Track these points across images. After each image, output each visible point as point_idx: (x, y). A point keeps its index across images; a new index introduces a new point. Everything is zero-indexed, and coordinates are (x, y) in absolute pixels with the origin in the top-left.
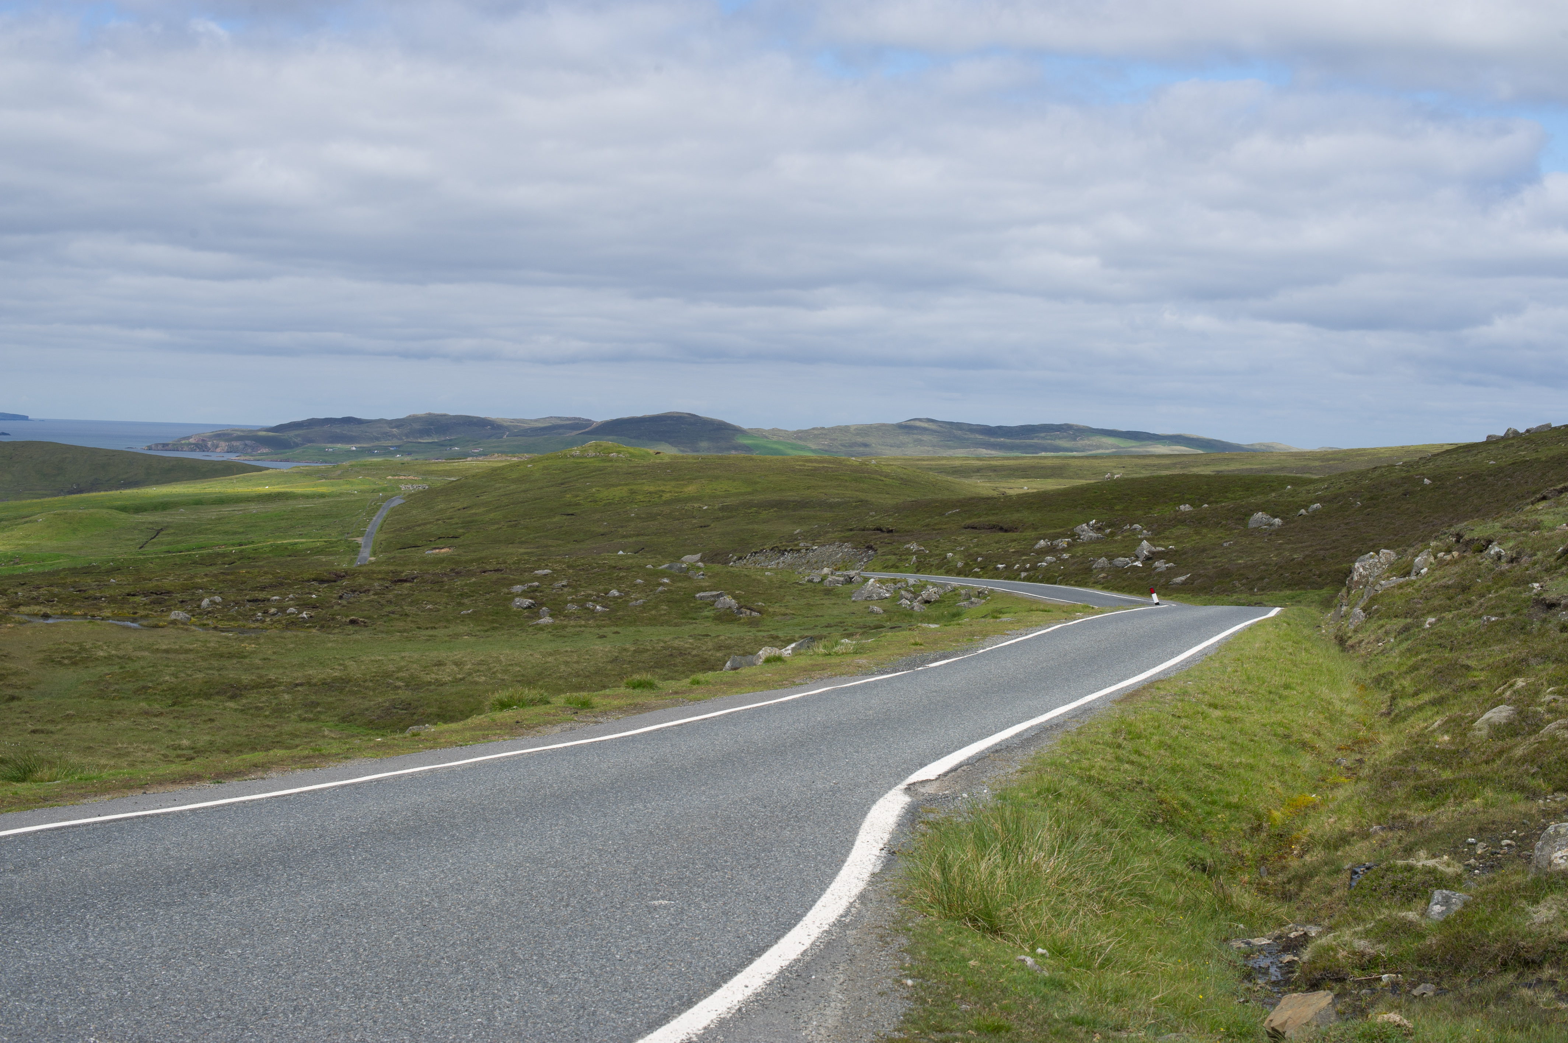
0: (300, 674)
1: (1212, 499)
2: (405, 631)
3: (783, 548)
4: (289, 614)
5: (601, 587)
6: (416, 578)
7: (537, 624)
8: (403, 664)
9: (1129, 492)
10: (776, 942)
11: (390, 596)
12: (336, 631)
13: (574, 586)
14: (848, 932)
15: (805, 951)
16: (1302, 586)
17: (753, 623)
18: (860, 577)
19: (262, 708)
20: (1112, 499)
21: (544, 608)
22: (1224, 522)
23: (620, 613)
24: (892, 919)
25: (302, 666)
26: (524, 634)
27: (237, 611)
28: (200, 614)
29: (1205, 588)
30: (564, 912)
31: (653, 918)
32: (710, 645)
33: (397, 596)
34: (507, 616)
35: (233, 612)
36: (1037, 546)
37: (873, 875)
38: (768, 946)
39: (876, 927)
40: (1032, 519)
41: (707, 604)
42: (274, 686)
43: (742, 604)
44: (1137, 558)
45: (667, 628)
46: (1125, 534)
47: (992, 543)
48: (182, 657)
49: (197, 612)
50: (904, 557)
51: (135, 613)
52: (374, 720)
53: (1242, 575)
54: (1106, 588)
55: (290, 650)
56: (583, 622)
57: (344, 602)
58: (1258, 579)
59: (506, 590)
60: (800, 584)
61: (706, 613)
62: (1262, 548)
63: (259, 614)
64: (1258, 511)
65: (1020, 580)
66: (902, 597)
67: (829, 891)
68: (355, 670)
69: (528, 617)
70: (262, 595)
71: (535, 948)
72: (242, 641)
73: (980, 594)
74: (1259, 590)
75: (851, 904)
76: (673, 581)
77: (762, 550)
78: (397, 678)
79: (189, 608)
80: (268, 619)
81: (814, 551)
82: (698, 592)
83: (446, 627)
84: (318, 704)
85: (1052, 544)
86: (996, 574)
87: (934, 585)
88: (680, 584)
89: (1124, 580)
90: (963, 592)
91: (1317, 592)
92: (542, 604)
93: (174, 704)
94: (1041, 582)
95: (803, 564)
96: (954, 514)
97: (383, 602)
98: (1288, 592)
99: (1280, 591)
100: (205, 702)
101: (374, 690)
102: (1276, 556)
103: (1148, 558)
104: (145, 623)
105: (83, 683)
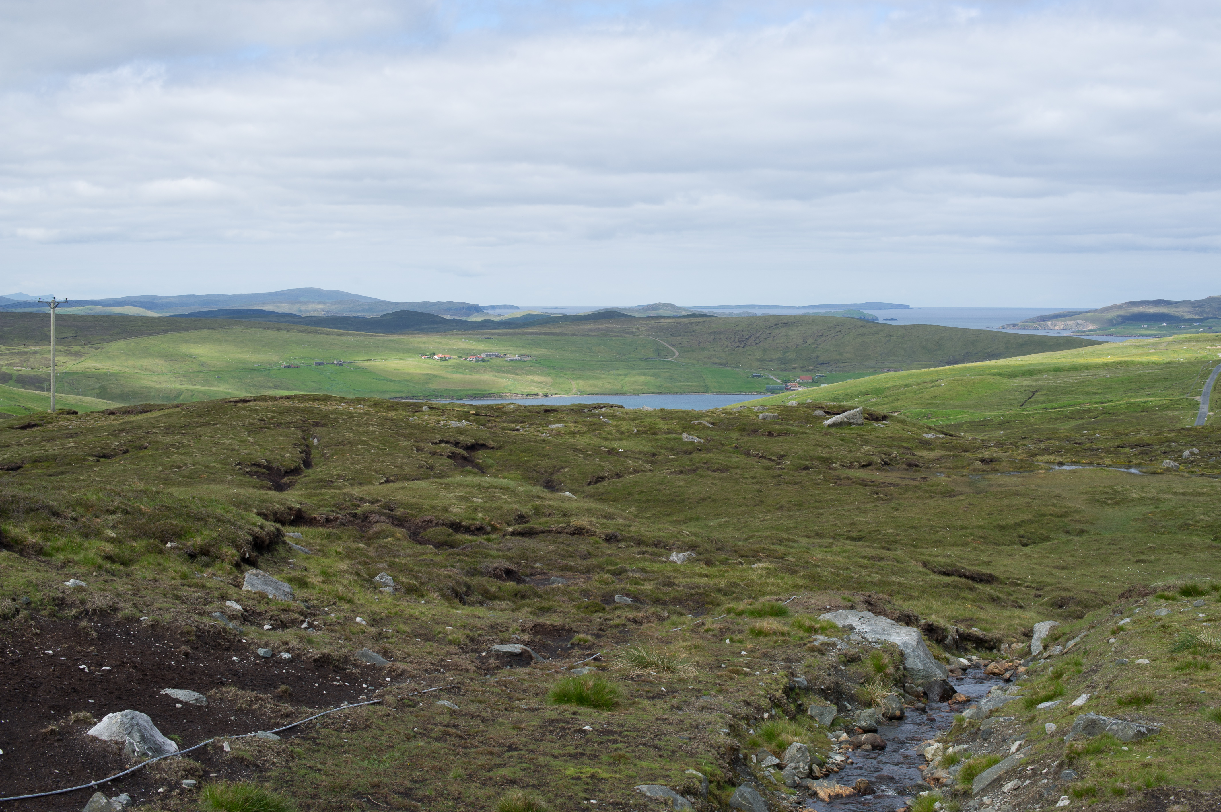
28: (1184, 463)
35: (1212, 462)
49: (1182, 461)
79: (1174, 458)
104: (1144, 470)
105: (1133, 520)
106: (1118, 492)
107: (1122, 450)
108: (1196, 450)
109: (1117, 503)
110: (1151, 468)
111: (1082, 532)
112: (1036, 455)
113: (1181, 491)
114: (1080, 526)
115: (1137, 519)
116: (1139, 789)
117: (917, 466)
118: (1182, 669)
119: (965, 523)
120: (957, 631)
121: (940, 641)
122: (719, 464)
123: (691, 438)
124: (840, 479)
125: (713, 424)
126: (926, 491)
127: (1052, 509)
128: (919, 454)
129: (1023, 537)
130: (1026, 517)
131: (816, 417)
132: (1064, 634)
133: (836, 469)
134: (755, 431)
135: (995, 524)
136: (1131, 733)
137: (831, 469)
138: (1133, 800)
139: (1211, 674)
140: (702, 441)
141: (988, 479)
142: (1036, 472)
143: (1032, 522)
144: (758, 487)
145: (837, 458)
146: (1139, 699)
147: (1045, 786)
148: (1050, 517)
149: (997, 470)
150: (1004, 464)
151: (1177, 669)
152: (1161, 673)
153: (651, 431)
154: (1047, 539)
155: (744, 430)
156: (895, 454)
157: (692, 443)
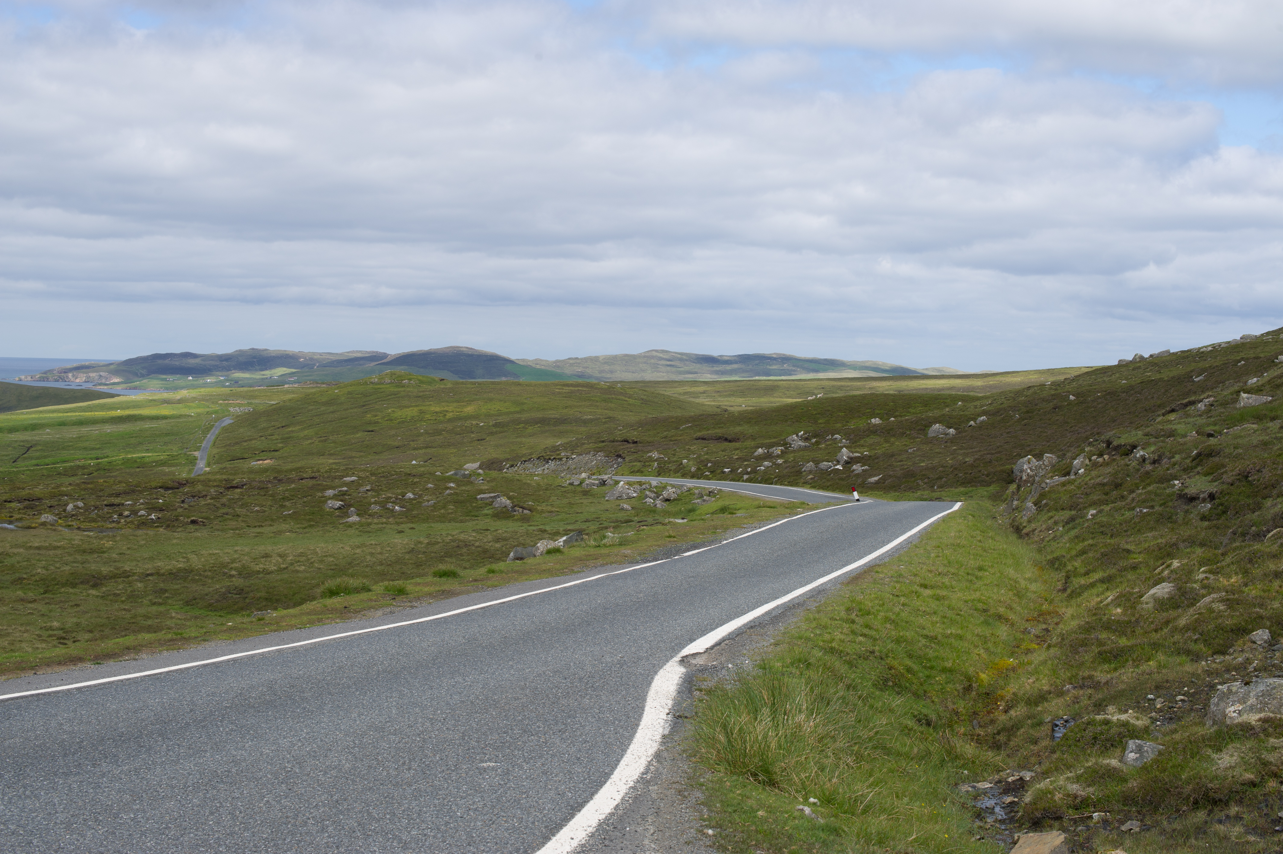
0: (150, 566)
1: (897, 413)
2: (237, 529)
3: (547, 457)
4: (140, 516)
5: (399, 491)
6: (245, 485)
7: (347, 522)
8: (236, 556)
9: (830, 408)
10: (592, 799)
11: (224, 500)
12: (180, 529)
13: (376, 491)
14: (650, 788)
15: (617, 806)
16: (973, 484)
17: (525, 519)
18: (612, 480)
19: (119, 595)
20: (816, 414)
21: (352, 509)
22: (908, 432)
23: (415, 512)
24: (686, 775)
25: (151, 559)
26: (336, 531)
27: (97, 514)
28: (66, 517)
29: (894, 487)
30: (408, 775)
31: (484, 778)
32: (490, 537)
33: (230, 500)
34: (321, 516)
35: (93, 515)
36: (756, 454)
37: (664, 737)
38: (585, 802)
39: (674, 783)
40: (751, 431)
41: (486, 504)
42: (128, 577)
43: (515, 503)
44: (838, 462)
45: (454, 524)
46: (828, 443)
47: (719, 451)
48: (51, 552)
49: (64, 515)
50: (647, 464)
51: (12, 517)
52: (213, 603)
53: (924, 475)
54: (813, 487)
55: (142, 546)
56: (385, 520)
57: (186, 506)
58: (937, 479)
59: (320, 494)
60: (563, 487)
61: (486, 512)
62: (940, 453)
63: (115, 516)
64: (935, 423)
65: (743, 481)
66: (646, 497)
67: (629, 751)
68: (196, 562)
69: (338, 516)
70: (117, 501)
71: (387, 807)
72: (101, 539)
73: (711, 493)
74: (938, 487)
75: (649, 762)
76: (458, 485)
77: (530, 459)
78: (232, 568)
79: (57, 512)
80: (122, 521)
81: (573, 459)
82: (479, 494)
83: (271, 525)
84: (166, 591)
85: (768, 452)
86: (723, 477)
87: (673, 486)
88: (464, 488)
89: (828, 480)
90: (697, 491)
91: (986, 489)
92: (350, 506)
93: (45, 592)
94: (760, 483)
95: (564, 470)
96: (687, 427)
97: (218, 505)
98: (962, 489)
99: (956, 488)
100: (71, 590)
101: (212, 578)
102: (952, 459)
103: (847, 463)
104: (20, 525)
107: (8, 505)
108: (80, 504)
110: (25, 523)
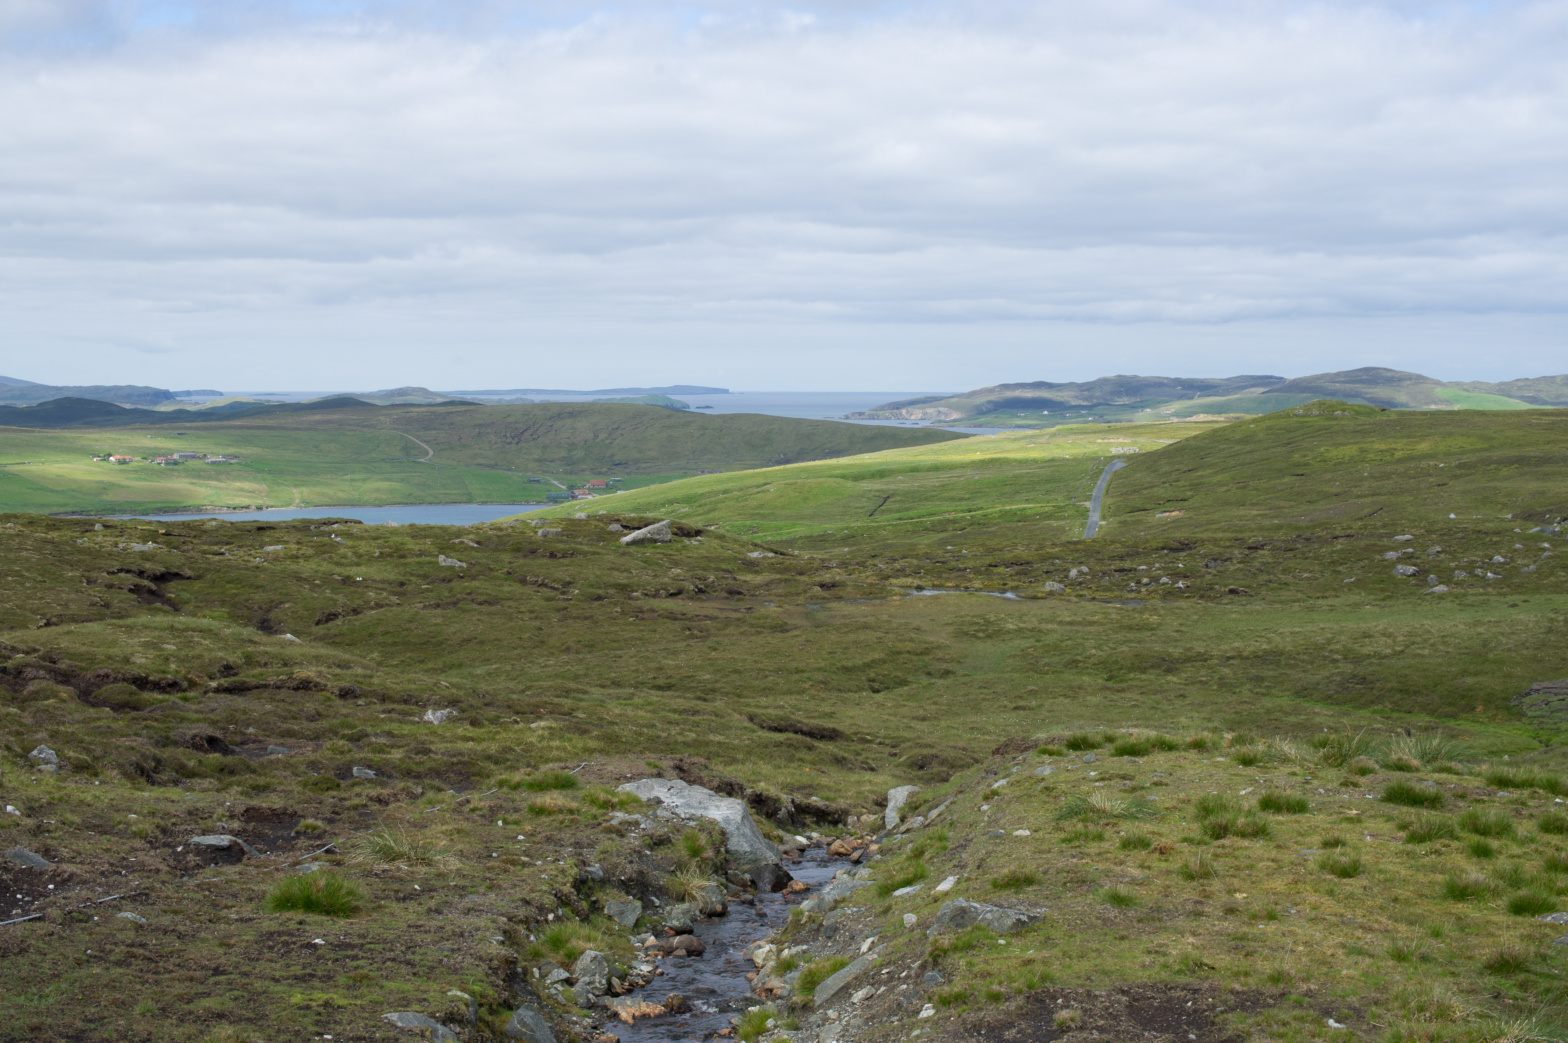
2: (1299, 601)
4: (1163, 584)
5: (1481, 553)
7: (1433, 593)
12: (1225, 601)
13: (1451, 553)
21: (1431, 576)
23: (1516, 580)
25: (1221, 638)
26: (1427, 603)
27: (1110, 582)
33: (1263, 564)
34: (1396, 584)
35: (1105, 583)
42: (1206, 660)
48: (1092, 629)
49: (1068, 582)
51: (1005, 584)
52: (1333, 695)
55: (1196, 622)
56: (1481, 590)
57: (1215, 572)
59: (1378, 557)
63: (1132, 584)
68: (1281, 642)
69: (1416, 585)
70: (1127, 565)
76: (1553, 545)
79: (1059, 578)
80: (1143, 590)
83: (1337, 596)
84: (1262, 678)
88: (1563, 549)
92: (1427, 572)
93: (1110, 678)
97: (1253, 570)
100: (1143, 676)
101: (1312, 663)
104: (1022, 594)
105: (1009, 657)
106: (991, 623)
107: (995, 570)
108: (1085, 569)
109: (989, 636)
110: (1030, 592)
111: (947, 673)
112: (889, 577)
113: (1068, 619)
114: (945, 666)
115: (1014, 656)
116: (1020, 992)
117: (739, 593)
118: (1070, 841)
119: (801, 666)
120: (793, 801)
121: (771, 815)
122: (486, 594)
123: (450, 562)
124: (642, 612)
125: (478, 543)
126: (752, 625)
127: (909, 646)
128: (743, 578)
129: (873, 681)
130: (877, 656)
131: (611, 533)
132: (926, 801)
133: (637, 599)
134: (533, 552)
135: (839, 665)
136: (1009, 922)
137: (630, 598)
138: (1012, 1006)
139: (1106, 845)
140: (464, 565)
141: (830, 609)
142: (889, 598)
143: (885, 662)
144: (537, 623)
145: (638, 585)
146: (1018, 880)
147: (904, 994)
148: (907, 655)
149: (841, 597)
150: (849, 589)
151: (1064, 841)
152: (1045, 847)
153: (398, 554)
154: (904, 683)
155: (518, 550)
156: (712, 578)
157: (451, 568)
